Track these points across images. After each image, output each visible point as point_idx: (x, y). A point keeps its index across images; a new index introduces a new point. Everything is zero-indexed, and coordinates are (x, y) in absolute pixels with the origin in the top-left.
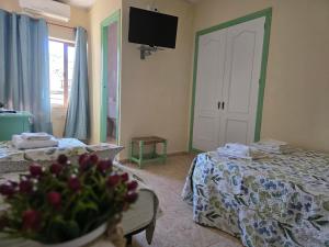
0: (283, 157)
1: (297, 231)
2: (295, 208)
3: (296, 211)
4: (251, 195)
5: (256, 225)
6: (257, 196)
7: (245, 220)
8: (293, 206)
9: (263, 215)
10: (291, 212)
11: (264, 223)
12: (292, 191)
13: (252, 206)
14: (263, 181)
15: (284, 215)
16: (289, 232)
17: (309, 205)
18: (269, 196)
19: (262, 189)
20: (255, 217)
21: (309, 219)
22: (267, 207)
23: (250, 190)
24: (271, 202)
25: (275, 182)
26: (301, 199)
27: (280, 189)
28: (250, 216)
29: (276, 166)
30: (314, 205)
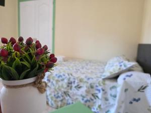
0: (65, 63)
1: (71, 93)
2: (70, 84)
3: (70, 85)
4: (52, 82)
5: (55, 95)
6: (54, 82)
7: (50, 94)
8: (69, 83)
9: (58, 90)
10: (68, 86)
11: (58, 93)
12: (68, 77)
13: (53, 87)
14: (56, 75)
15: (66, 88)
16: (68, 95)
17: (74, 82)
18: (59, 81)
19: (56, 78)
20: (54, 92)
21: (75, 87)
22: (59, 86)
23: (51, 80)
24: (60, 83)
25: (62, 74)
26: (72, 80)
27: (63, 77)
28: (52, 92)
29: (61, 67)
30: (76, 81)
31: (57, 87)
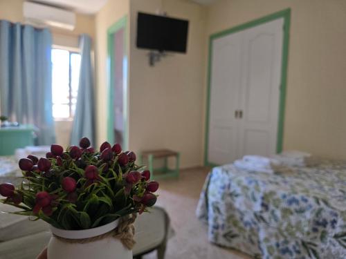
0: (308, 170)
1: (322, 250)
2: (319, 225)
3: (321, 229)
4: (273, 212)
5: (278, 245)
6: (278, 213)
7: (267, 240)
8: (318, 223)
9: (285, 233)
10: (315, 230)
11: (286, 242)
12: (316, 207)
13: (274, 224)
14: (284, 196)
15: (308, 233)
16: (314, 252)
17: (334, 222)
18: (292, 213)
19: (284, 205)
20: (277, 236)
21: (336, 237)
22: (289, 224)
23: (272, 207)
24: (293, 219)
25: (298, 197)
26: (326, 215)
27: (303, 204)
28: (271, 235)
29: (299, 180)
30: (340, 222)
31: (285, 225)
